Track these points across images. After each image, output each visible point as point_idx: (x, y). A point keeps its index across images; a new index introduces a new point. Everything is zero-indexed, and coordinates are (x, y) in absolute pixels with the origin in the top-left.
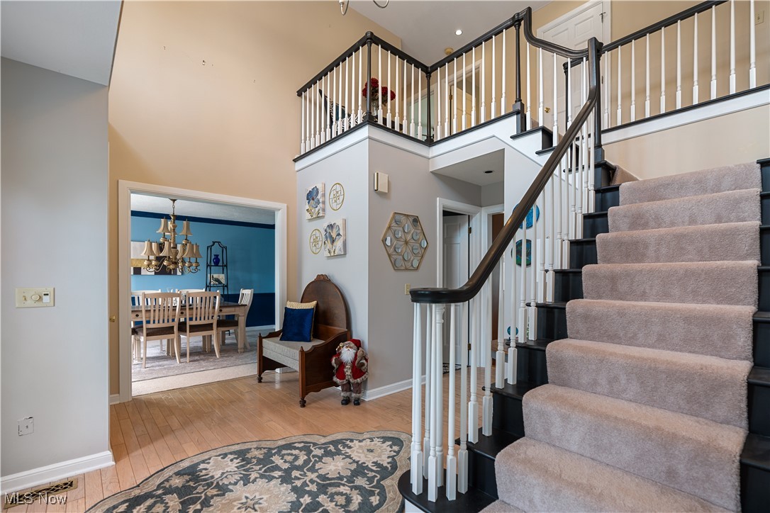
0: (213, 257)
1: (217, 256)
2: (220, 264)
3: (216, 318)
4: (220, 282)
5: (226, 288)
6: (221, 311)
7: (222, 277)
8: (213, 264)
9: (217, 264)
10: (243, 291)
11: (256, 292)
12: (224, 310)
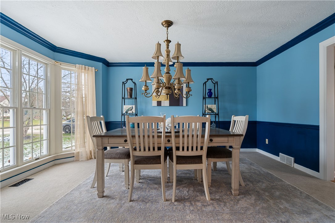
0: (207, 91)
1: (210, 90)
2: (213, 96)
3: (205, 149)
4: (212, 111)
5: (217, 116)
6: (211, 140)
7: (214, 107)
8: (207, 96)
9: (210, 96)
10: (234, 118)
11: (251, 120)
12: (215, 139)
